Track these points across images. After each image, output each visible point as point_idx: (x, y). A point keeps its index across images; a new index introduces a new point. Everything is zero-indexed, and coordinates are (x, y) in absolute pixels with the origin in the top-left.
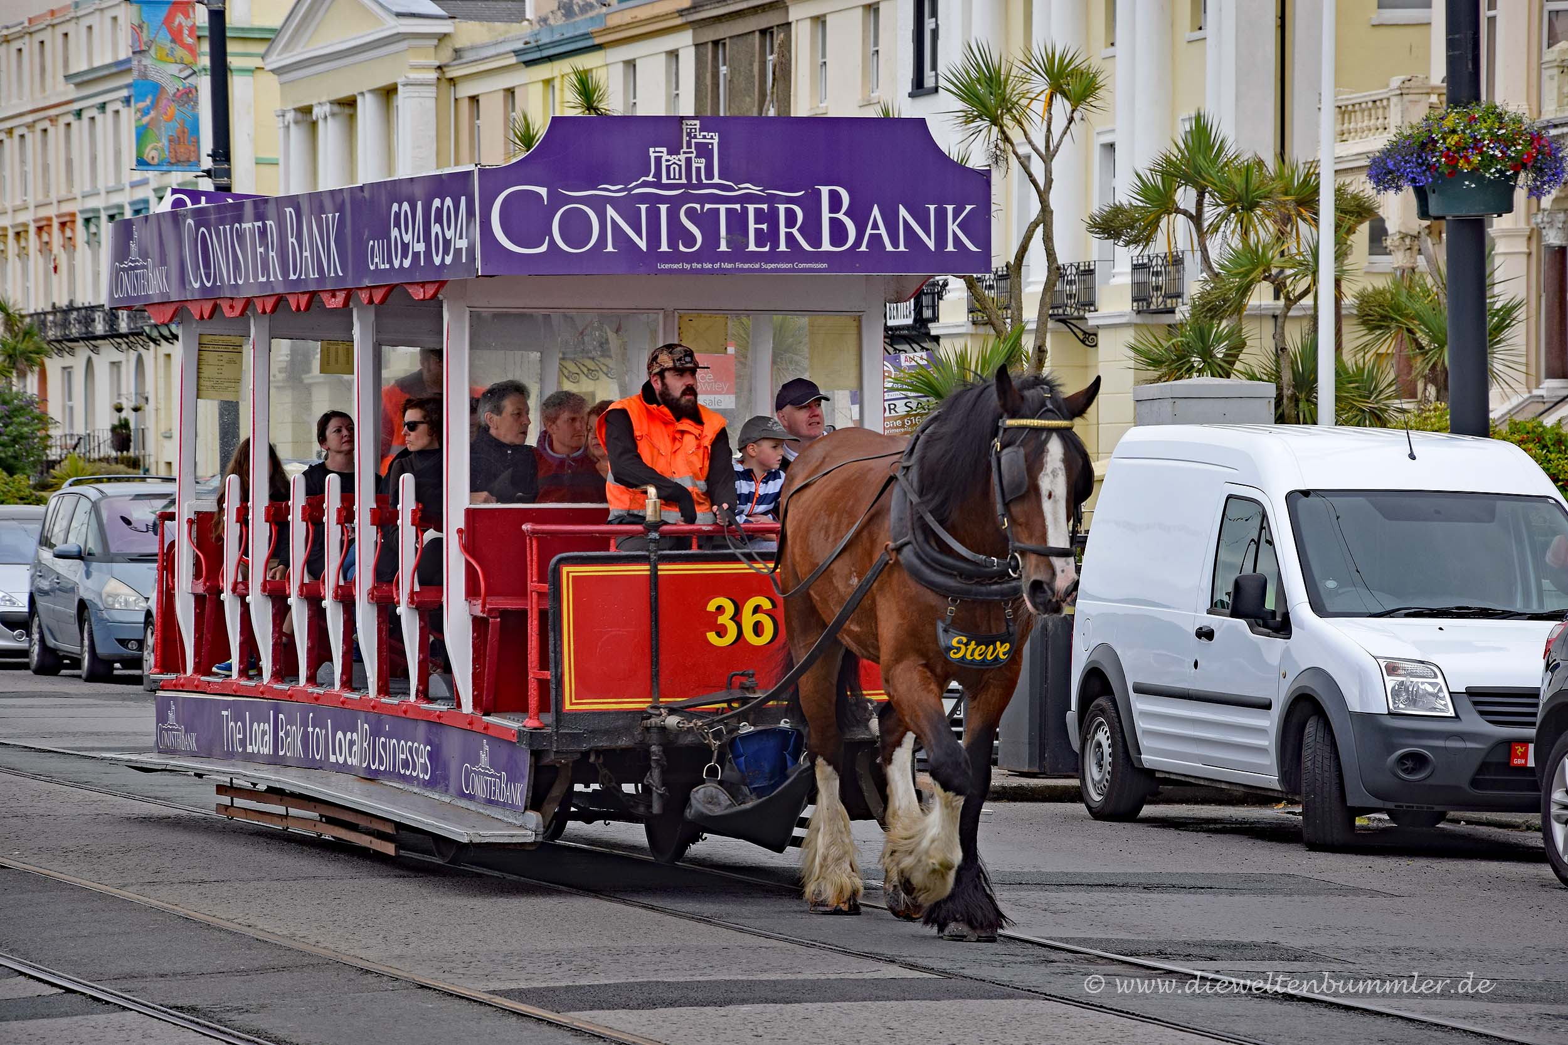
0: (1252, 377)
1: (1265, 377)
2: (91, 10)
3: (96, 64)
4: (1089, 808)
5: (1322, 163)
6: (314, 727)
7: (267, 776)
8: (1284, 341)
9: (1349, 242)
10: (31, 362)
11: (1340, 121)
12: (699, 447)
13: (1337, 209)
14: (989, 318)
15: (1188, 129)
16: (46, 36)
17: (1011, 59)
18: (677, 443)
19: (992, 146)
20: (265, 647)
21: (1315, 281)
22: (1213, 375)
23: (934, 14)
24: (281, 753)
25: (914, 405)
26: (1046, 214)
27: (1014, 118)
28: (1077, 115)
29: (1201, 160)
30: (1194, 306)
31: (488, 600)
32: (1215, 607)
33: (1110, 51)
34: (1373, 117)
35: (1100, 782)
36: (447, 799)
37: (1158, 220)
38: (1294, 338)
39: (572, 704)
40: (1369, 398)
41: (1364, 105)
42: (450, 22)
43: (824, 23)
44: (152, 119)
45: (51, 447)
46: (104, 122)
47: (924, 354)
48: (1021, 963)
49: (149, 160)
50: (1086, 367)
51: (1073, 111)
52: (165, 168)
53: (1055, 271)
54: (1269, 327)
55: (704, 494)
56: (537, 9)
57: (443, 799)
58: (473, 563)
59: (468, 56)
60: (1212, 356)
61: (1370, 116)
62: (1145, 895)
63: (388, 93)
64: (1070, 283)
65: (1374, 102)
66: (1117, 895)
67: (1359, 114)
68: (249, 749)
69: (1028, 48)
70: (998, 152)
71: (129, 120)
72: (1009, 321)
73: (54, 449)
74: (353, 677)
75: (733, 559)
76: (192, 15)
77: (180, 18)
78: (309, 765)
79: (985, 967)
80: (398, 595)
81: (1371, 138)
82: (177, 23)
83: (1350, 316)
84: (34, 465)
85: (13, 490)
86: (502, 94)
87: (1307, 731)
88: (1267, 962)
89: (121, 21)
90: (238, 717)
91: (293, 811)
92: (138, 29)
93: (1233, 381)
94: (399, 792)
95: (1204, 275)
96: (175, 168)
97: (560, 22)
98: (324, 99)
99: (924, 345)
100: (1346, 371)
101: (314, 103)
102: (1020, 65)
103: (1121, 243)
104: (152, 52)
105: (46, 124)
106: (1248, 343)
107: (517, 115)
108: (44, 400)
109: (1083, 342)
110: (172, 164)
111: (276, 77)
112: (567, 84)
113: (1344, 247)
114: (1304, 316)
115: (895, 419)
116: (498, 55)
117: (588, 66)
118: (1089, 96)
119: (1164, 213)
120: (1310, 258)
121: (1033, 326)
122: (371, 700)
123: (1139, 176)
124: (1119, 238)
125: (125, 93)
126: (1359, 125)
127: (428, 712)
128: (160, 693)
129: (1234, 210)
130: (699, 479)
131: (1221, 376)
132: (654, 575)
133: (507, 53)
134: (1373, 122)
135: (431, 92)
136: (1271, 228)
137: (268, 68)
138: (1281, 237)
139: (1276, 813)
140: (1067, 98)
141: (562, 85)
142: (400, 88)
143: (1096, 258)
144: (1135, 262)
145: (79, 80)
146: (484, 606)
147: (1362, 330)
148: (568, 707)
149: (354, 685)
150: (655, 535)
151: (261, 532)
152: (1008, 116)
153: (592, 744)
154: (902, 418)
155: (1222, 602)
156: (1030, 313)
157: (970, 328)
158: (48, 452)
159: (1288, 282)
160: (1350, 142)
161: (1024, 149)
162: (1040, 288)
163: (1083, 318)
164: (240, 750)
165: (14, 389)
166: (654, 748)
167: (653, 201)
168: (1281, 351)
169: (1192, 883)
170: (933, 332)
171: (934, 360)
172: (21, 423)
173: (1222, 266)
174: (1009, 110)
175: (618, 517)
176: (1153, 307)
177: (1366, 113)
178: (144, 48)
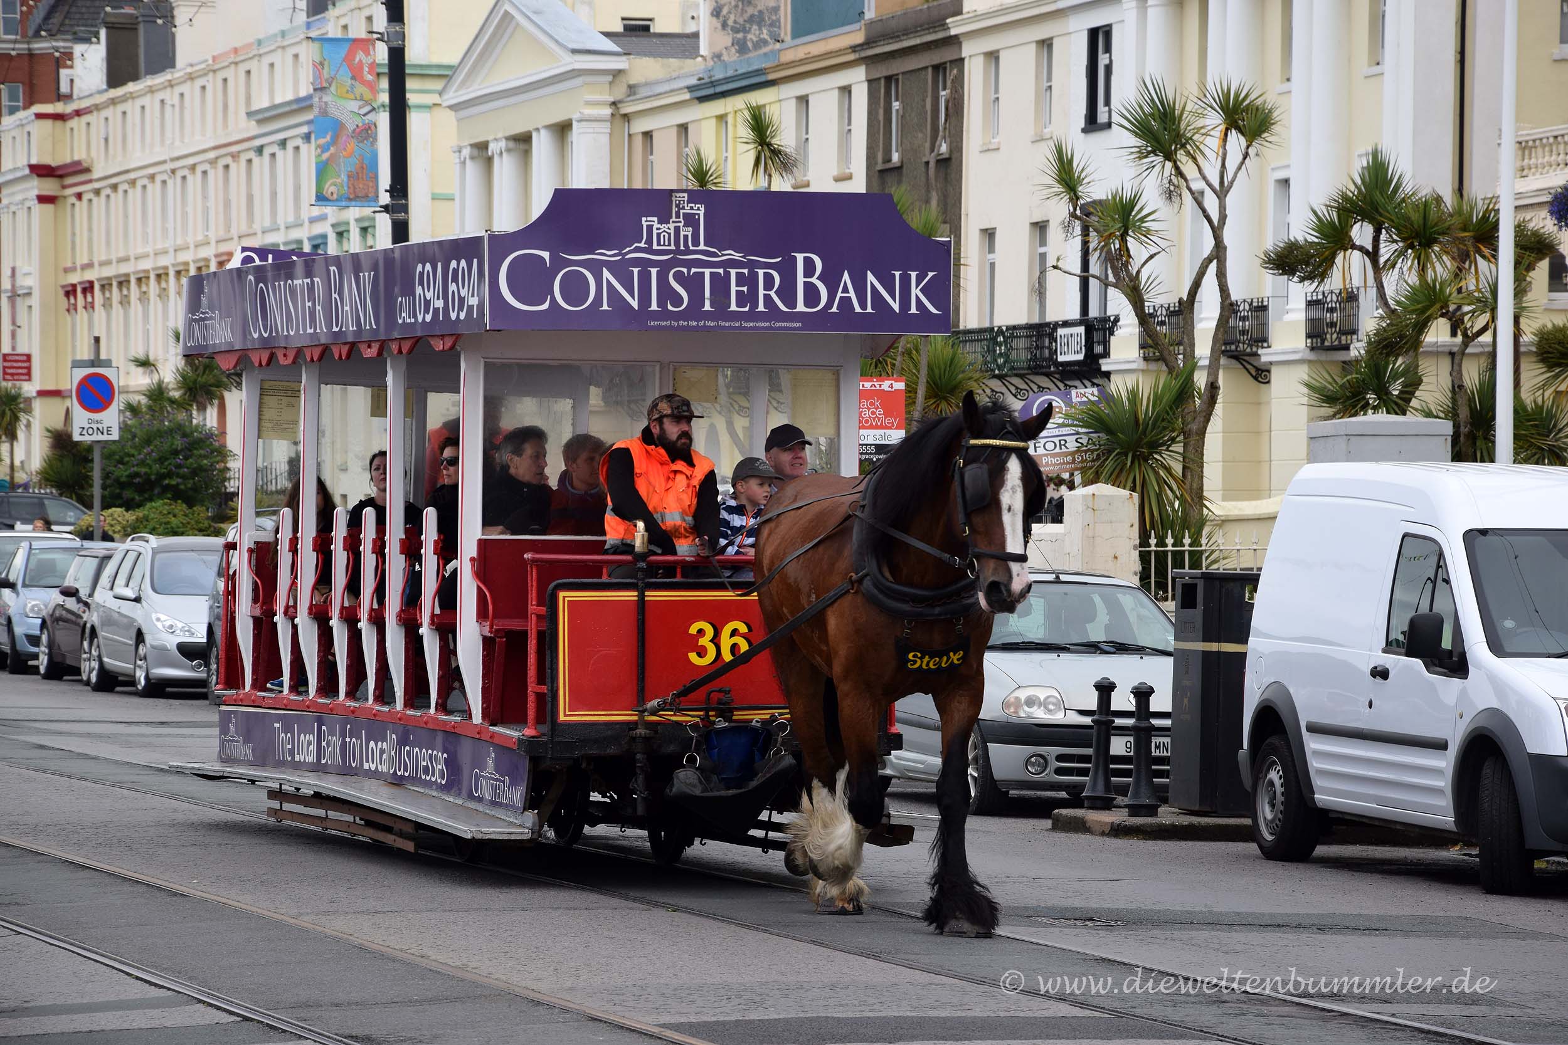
0: (1429, 414)
1: (1442, 415)
2: (273, 47)
3: (278, 100)
4: (1261, 847)
5: (1502, 199)
6: (351, 738)
7: (310, 783)
8: (1461, 379)
9: (1528, 279)
10: (211, 396)
11: (1520, 157)
12: (688, 486)
13: (1517, 245)
14: (1161, 354)
15: (1365, 164)
16: (229, 73)
17: (1186, 93)
18: (670, 481)
19: (1166, 181)
20: (311, 664)
21: (1494, 318)
22: (1388, 412)
23: (1108, 49)
24: (323, 761)
25: (1084, 440)
26: (1219, 252)
27: (1188, 154)
28: (1250, 150)
29: (1378, 196)
30: (1369, 343)
31: (496, 621)
32: (1390, 646)
33: (1285, 87)
34: (1554, 152)
35: (1272, 821)
36: (460, 802)
37: (1333, 256)
38: (1472, 375)
39: (566, 715)
40: (1548, 436)
41: (1545, 141)
42: (624, 58)
43: (997, 59)
44: (331, 154)
45: (229, 479)
46: (285, 158)
47: (1095, 390)
48: (1193, 1003)
49: (328, 195)
50: (1259, 404)
51: (1248, 147)
52: (344, 204)
53: (1229, 308)
54: (1445, 365)
55: (691, 528)
56: (711, 44)
57: (457, 801)
58: (483, 588)
59: (643, 92)
60: (1388, 393)
61: (1551, 151)
62: (1319, 937)
63: (562, 129)
64: (1243, 319)
65: (1556, 137)
66: (1290, 936)
67: (1540, 150)
68: (297, 758)
69: (1202, 84)
70: (1172, 188)
71: (309, 159)
72: (1181, 357)
73: (232, 482)
74: (384, 693)
75: (721, 587)
76: (372, 52)
77: (360, 56)
78: (347, 771)
79: (1156, 1007)
80: (421, 618)
81: (1552, 173)
82: (357, 60)
83: (1530, 353)
84: (213, 497)
85: (193, 522)
86: (675, 130)
87: (1484, 772)
88: (1444, 1006)
89: (302, 58)
90: (288, 729)
91: (332, 814)
92: (319, 66)
93: (1409, 418)
94: (420, 795)
95: (1380, 311)
96: (353, 203)
97: (732, 59)
98: (500, 135)
99: (1095, 381)
100: (1524, 408)
101: (490, 138)
102: (1196, 100)
103: (1296, 279)
104: (333, 89)
105: (228, 160)
106: (1425, 379)
107: (690, 150)
108: (223, 433)
109: (1256, 378)
110: (350, 200)
111: (453, 113)
112: (740, 120)
113: (1524, 284)
114: (1482, 354)
115: (1066, 454)
116: (672, 91)
117: (761, 102)
118: (1264, 132)
119: (1340, 249)
120: (1488, 295)
121: (1206, 362)
122: (398, 712)
123: (1315, 212)
124: (1294, 275)
125: (305, 129)
126: (1540, 161)
127: (445, 723)
128: (224, 708)
129: (1412, 246)
130: (687, 515)
131: (1397, 414)
132: (642, 602)
133: (681, 89)
134: (1554, 157)
135: (606, 128)
136: (1448, 264)
137: (445, 104)
138: (1458, 274)
139: (1453, 854)
140: (1243, 134)
141: (735, 120)
142: (575, 124)
143: (1270, 295)
144: (1309, 298)
145: (260, 116)
146: (491, 627)
147: (1540, 368)
148: (562, 718)
149: (385, 700)
150: (642, 565)
151: (308, 559)
152: (1182, 152)
153: (583, 752)
154: (1073, 454)
155: (1397, 640)
156: (1203, 349)
157: (1141, 364)
158: (227, 484)
159: (1466, 318)
160: (1531, 177)
161: (1198, 185)
162: (1213, 324)
163: (1256, 355)
164: (289, 759)
165: (195, 422)
166: (639, 756)
167: (645, 264)
168: (1457, 388)
169: (1367, 925)
170: (1104, 368)
171: (1105, 396)
172: (200, 456)
173: (1398, 303)
174: (1183, 146)
175: (613, 546)
176: (1326, 344)
177: (1547, 149)
178: (325, 85)
